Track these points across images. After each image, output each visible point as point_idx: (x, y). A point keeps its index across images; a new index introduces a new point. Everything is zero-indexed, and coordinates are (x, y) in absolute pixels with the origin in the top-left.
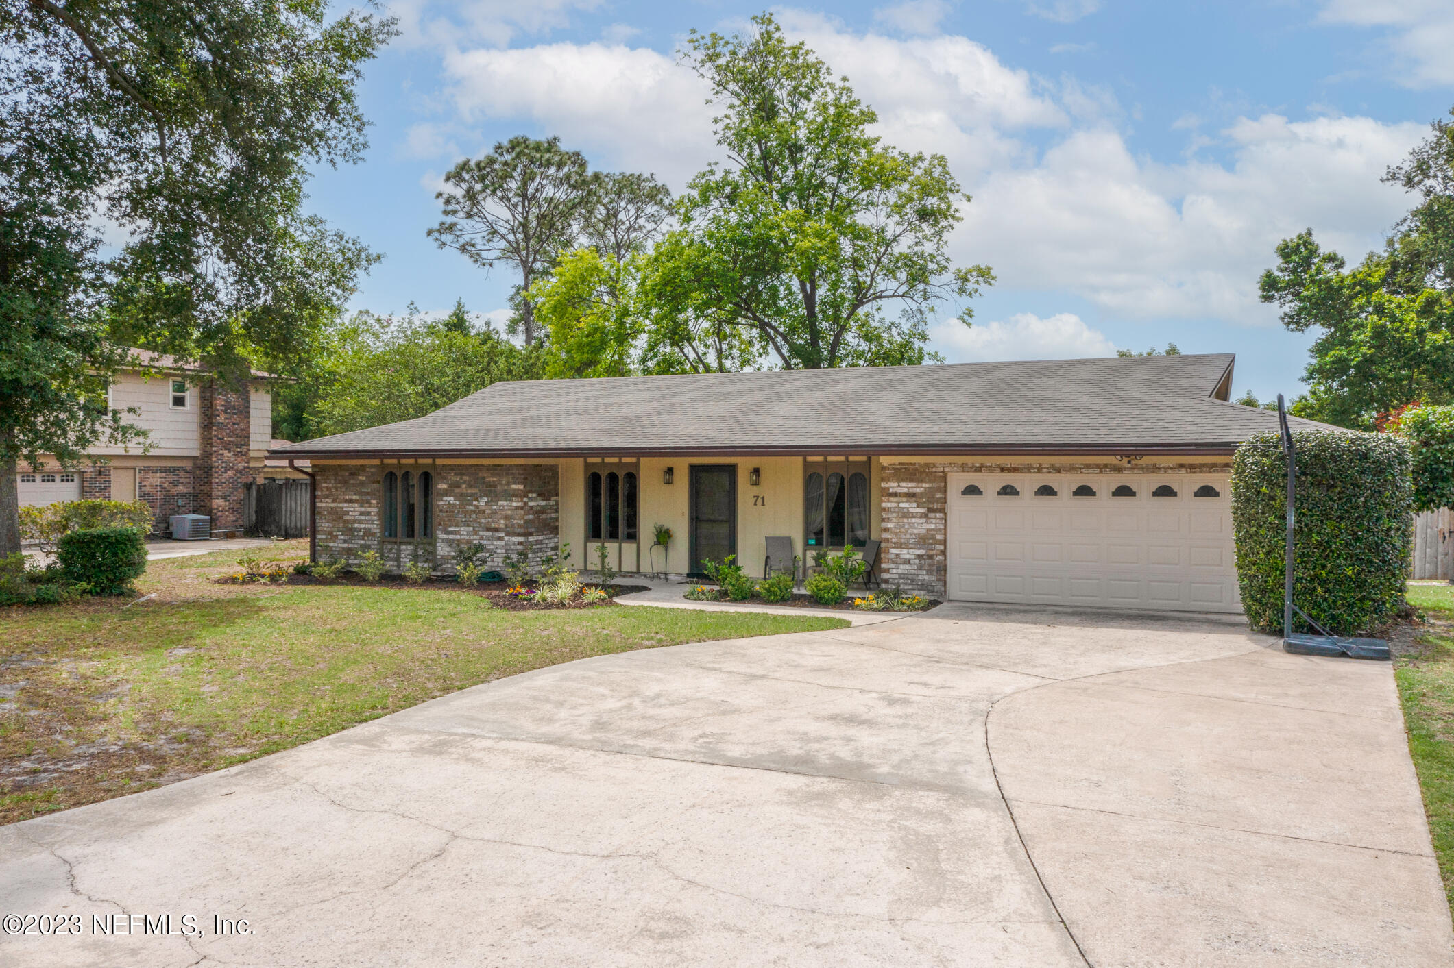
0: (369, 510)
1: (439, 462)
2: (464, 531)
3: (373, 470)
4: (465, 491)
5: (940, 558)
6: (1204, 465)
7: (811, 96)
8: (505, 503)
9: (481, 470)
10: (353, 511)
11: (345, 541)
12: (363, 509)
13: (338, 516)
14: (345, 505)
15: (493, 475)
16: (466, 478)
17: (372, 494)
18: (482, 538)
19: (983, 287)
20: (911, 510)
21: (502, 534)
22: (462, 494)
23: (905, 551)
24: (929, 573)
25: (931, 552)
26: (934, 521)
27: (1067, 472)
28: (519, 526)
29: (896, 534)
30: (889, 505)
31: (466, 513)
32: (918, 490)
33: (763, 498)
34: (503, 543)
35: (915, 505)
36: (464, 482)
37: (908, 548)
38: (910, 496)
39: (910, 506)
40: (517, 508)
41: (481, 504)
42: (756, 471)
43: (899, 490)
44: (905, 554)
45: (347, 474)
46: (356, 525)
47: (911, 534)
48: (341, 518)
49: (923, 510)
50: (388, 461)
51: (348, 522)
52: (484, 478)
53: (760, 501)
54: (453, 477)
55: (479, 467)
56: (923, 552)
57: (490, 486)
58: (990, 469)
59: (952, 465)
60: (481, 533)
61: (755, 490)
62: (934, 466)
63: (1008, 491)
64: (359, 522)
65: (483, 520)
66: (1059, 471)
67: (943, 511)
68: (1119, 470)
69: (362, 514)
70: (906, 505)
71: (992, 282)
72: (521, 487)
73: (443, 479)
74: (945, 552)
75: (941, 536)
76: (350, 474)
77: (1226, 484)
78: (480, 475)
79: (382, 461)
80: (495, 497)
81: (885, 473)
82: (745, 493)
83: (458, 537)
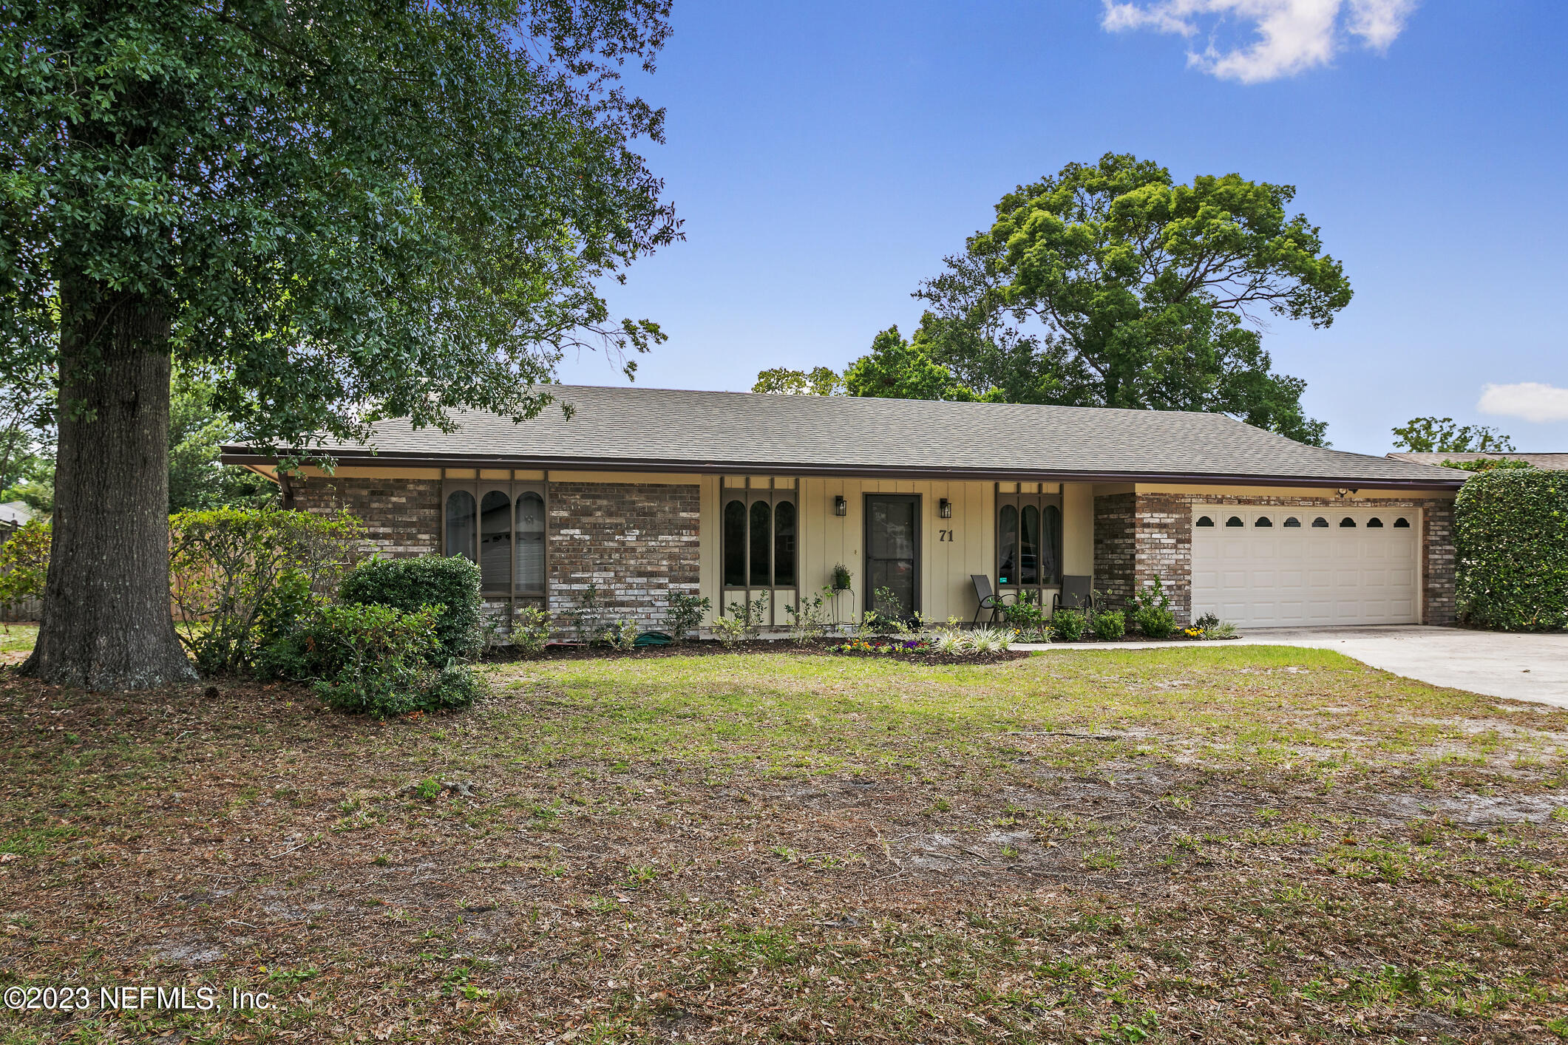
0: (415, 549)
1: (556, 477)
2: (598, 578)
3: (421, 488)
4: (600, 521)
5: (1187, 588)
6: (1383, 500)
8: (670, 538)
9: (628, 491)
12: (401, 549)
15: (649, 499)
16: (605, 502)
17: (422, 525)
18: (630, 586)
20: (1162, 541)
21: (664, 580)
22: (595, 526)
24: (1178, 603)
25: (1180, 583)
26: (1183, 552)
27: (1289, 504)
29: (1148, 565)
30: (1142, 536)
31: (602, 553)
32: (1169, 521)
33: (951, 533)
34: (665, 592)
35: (1166, 536)
36: (599, 509)
38: (1162, 526)
39: (1163, 538)
41: (629, 538)
42: (944, 501)
43: (1152, 521)
45: (365, 493)
47: (1163, 565)
49: (1173, 541)
50: (453, 473)
52: (634, 502)
53: (947, 536)
54: (576, 499)
55: (627, 488)
56: (1173, 583)
57: (645, 514)
58: (1230, 501)
59: (1199, 496)
60: (629, 580)
61: (942, 524)
62: (1183, 497)
63: (1235, 522)
65: (632, 562)
66: (1283, 504)
67: (1189, 541)
68: (1326, 503)
70: (1158, 536)
72: (696, 515)
73: (561, 504)
74: (1190, 582)
75: (1186, 567)
76: (373, 493)
77: (1388, 516)
78: (628, 498)
79: (443, 474)
80: (655, 530)
81: (1140, 503)
82: (931, 526)
83: (588, 587)
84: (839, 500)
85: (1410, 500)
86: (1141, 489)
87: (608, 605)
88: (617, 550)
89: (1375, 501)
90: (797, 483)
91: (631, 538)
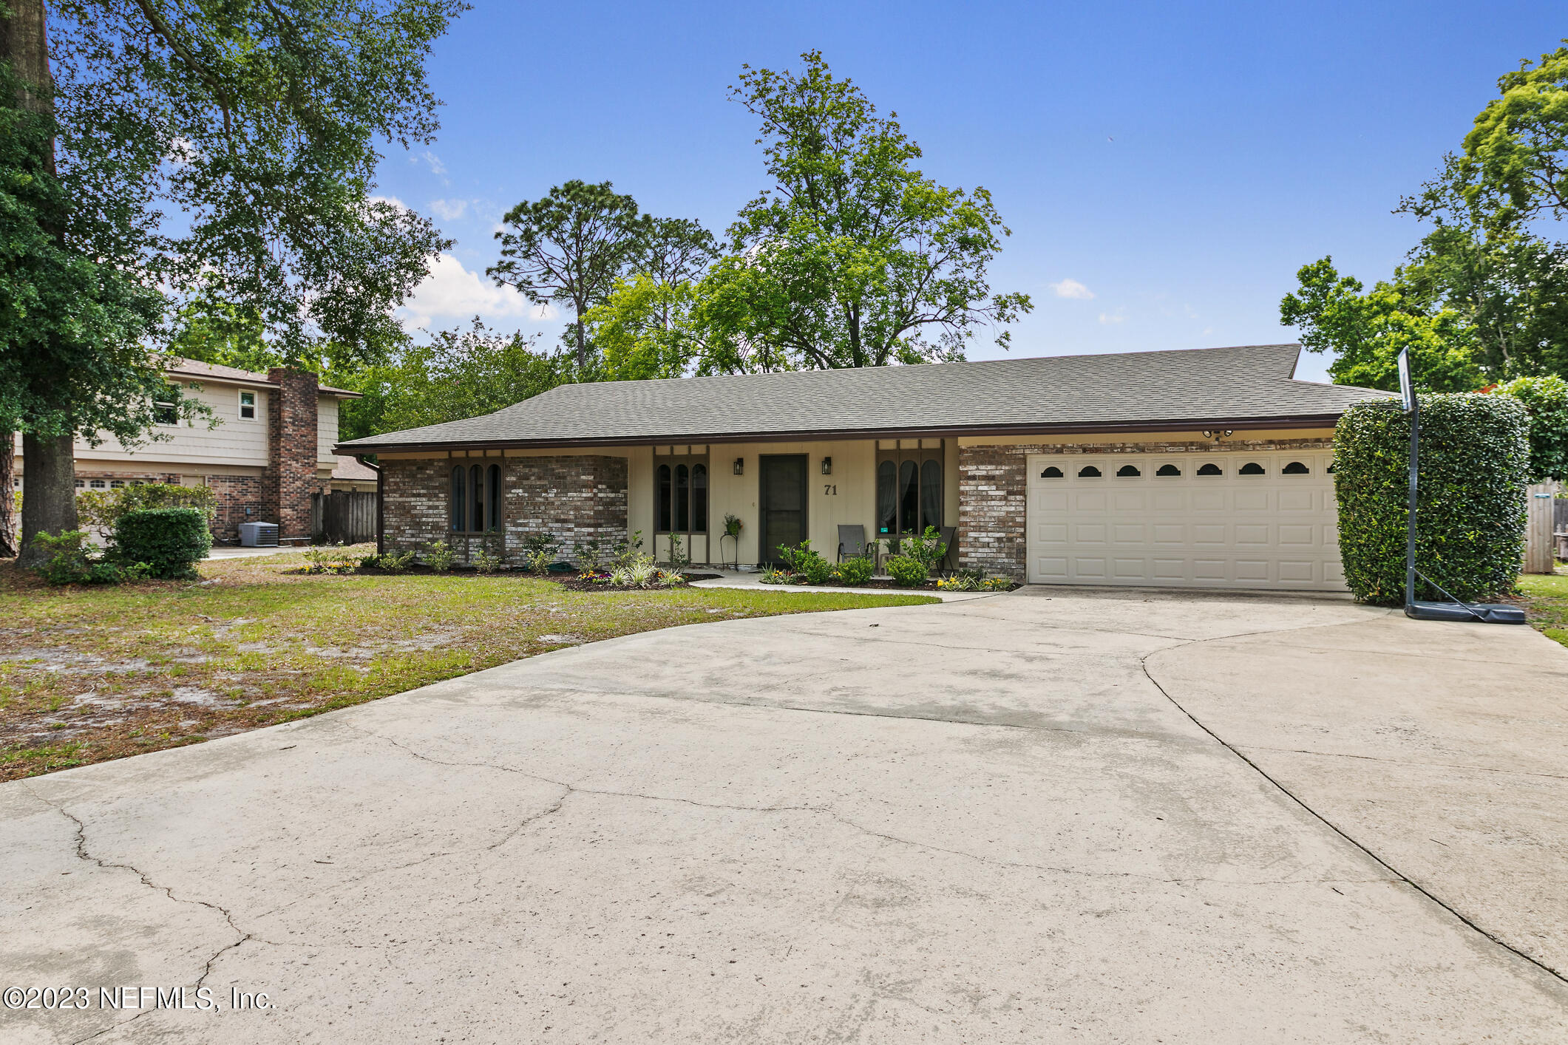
0: (437, 503)
1: (509, 453)
2: (533, 522)
3: (441, 464)
4: (534, 483)
5: (1019, 540)
6: (1295, 441)
7: (855, 132)
8: (575, 494)
9: (550, 462)
10: (421, 505)
11: (413, 536)
12: (431, 503)
13: (405, 510)
14: (413, 499)
15: (562, 467)
16: (535, 470)
17: (440, 488)
18: (551, 529)
19: (1020, 313)
20: (990, 493)
21: (571, 526)
22: (531, 487)
23: (984, 534)
24: (1009, 555)
25: (1011, 536)
26: (1014, 503)
27: (1151, 451)
28: (589, 517)
29: (974, 517)
30: (967, 488)
31: (535, 505)
32: (997, 473)
33: (835, 487)
34: (573, 534)
35: (994, 488)
36: (533, 475)
37: (988, 532)
38: (989, 478)
39: (991, 490)
40: (587, 499)
41: (550, 495)
42: (828, 461)
43: (978, 473)
44: (984, 538)
45: (414, 468)
46: (424, 519)
47: (990, 517)
48: (409, 512)
49: (1002, 493)
50: (455, 454)
51: (416, 516)
52: (553, 470)
53: (831, 490)
54: (521, 469)
55: (549, 460)
56: (1003, 535)
57: (560, 478)
58: (1072, 450)
59: (1032, 447)
60: (550, 525)
61: (827, 480)
62: (1014, 447)
63: (1090, 472)
64: (427, 516)
65: (552, 512)
66: (1142, 450)
67: (1023, 493)
68: (1205, 447)
69: (429, 508)
70: (985, 488)
71: (1030, 310)
72: (591, 478)
73: (512, 472)
74: (1025, 535)
75: (1020, 519)
76: (418, 468)
77: (1316, 460)
79: (450, 455)
80: (564, 489)
81: (963, 457)
82: (816, 482)
83: (527, 529)
84: (740, 462)
90: (708, 448)
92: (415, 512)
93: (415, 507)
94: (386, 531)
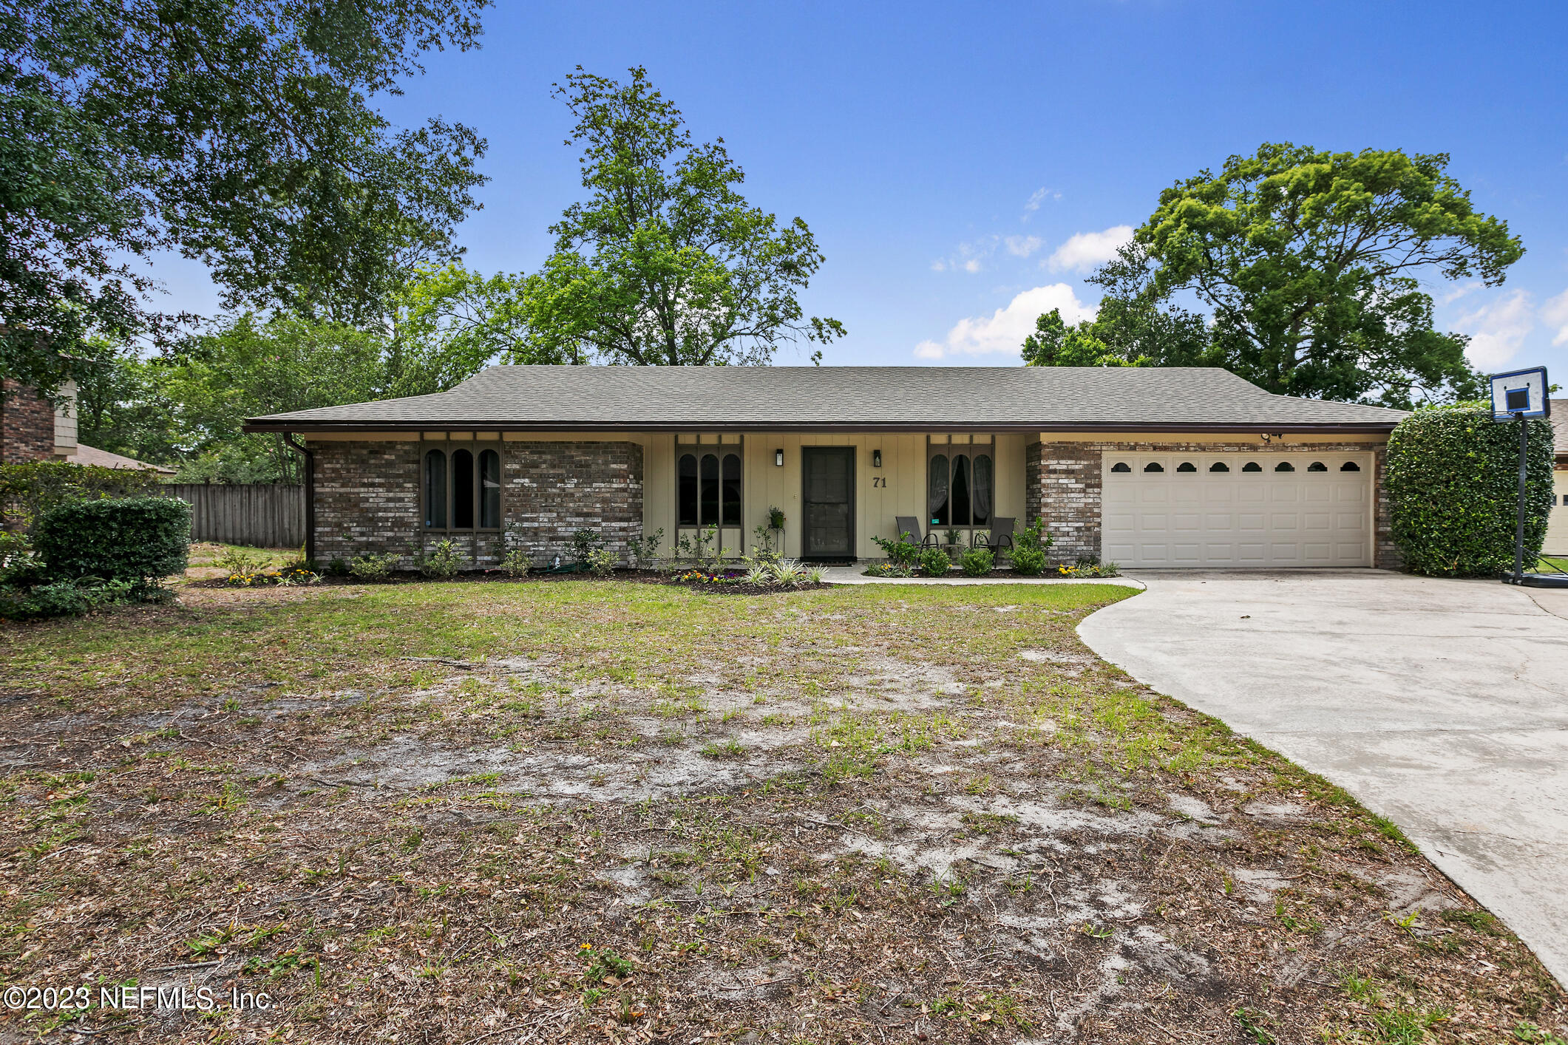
0: (402, 495)
1: (509, 437)
2: (544, 517)
3: (407, 448)
4: (545, 472)
5: (1096, 529)
6: (1321, 444)
8: (603, 485)
9: (567, 448)
10: (376, 497)
11: (362, 534)
12: (391, 495)
13: (350, 504)
14: (362, 490)
15: (585, 454)
16: (549, 457)
17: (407, 476)
18: (570, 524)
19: (834, 336)
20: (1070, 486)
21: (598, 520)
22: (541, 476)
23: (1064, 524)
24: (1086, 543)
25: (1089, 525)
26: (1092, 495)
27: (1211, 450)
28: (621, 510)
29: (1055, 508)
30: (1048, 481)
31: (547, 497)
32: (1077, 467)
33: (885, 480)
34: (599, 529)
35: (1074, 481)
36: (545, 462)
37: (1068, 522)
38: (1069, 472)
39: (1072, 483)
40: (618, 490)
41: (568, 486)
42: (877, 454)
43: (1058, 467)
44: (1064, 527)
45: (365, 452)
46: (380, 514)
47: (1070, 508)
48: (356, 505)
49: (1082, 486)
50: (430, 436)
51: (368, 510)
52: (573, 457)
53: (880, 483)
54: (526, 455)
55: (567, 445)
56: (1082, 524)
57: (581, 466)
58: (1144, 448)
59: (1108, 444)
60: (568, 519)
61: (877, 472)
62: (1092, 444)
63: (1154, 468)
64: (385, 510)
65: (571, 505)
66: (1204, 449)
67: (1099, 486)
68: (1254, 448)
69: (389, 500)
70: (1066, 481)
72: (624, 466)
73: (514, 458)
74: (1100, 524)
75: (1096, 510)
76: (371, 452)
77: (1334, 460)
78: (567, 453)
79: (422, 436)
80: (590, 479)
81: (1045, 451)
82: (864, 474)
83: (536, 525)
84: (779, 452)
85: (1356, 444)
86: (1045, 438)
87: (552, 539)
88: (559, 495)
89: (1312, 445)
90: (742, 438)
91: (570, 485)
92: (367, 505)
93: (367, 500)
94: (319, 529)
